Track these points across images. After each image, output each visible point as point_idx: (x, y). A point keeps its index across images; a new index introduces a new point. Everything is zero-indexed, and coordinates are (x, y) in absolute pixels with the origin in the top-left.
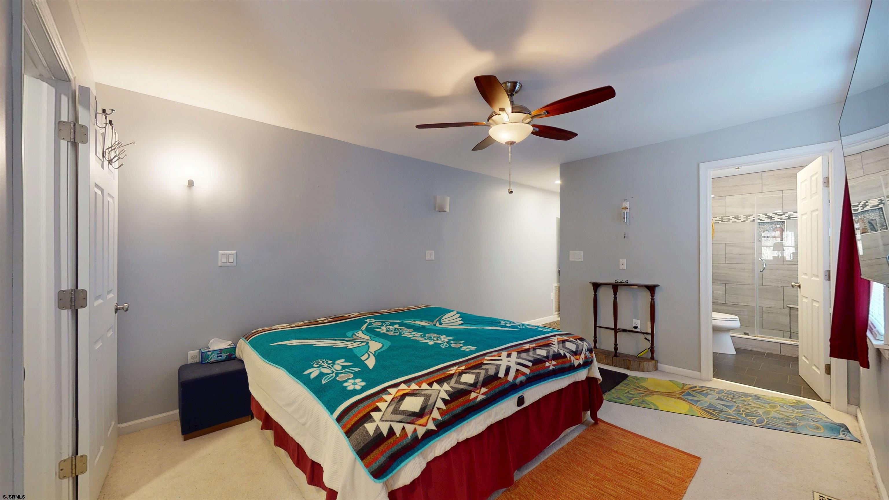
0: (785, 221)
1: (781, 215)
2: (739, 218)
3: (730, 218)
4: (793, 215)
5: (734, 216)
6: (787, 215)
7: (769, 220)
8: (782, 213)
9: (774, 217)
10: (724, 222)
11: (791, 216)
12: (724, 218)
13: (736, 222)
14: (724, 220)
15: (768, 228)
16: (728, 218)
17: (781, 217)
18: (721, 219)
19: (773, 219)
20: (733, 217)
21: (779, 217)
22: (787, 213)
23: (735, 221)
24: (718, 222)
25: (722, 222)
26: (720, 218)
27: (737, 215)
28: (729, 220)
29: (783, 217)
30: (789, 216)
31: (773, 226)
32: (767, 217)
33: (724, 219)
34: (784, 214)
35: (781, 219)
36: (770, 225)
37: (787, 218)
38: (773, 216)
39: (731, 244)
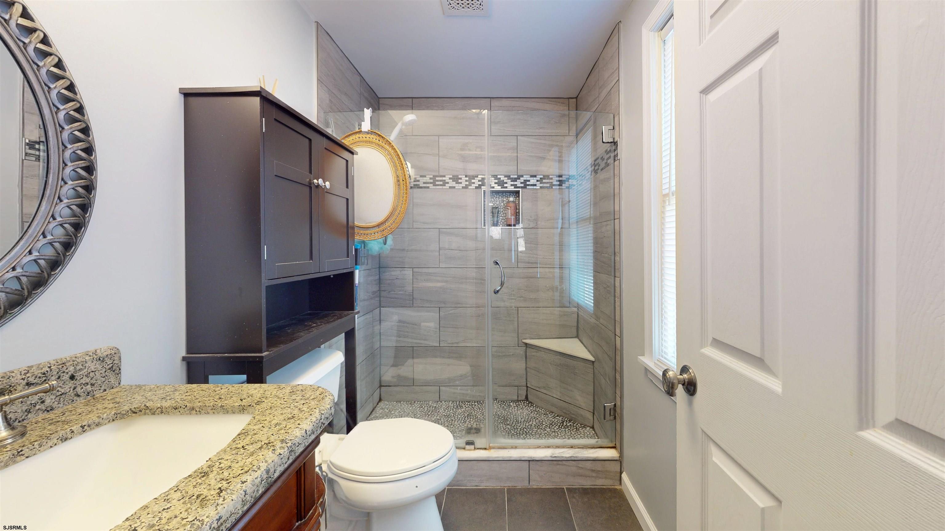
0: (520, 189)
1: (515, 180)
2: (460, 181)
3: (447, 179)
4: (529, 181)
5: (451, 177)
6: (522, 180)
7: (500, 187)
8: (516, 176)
9: (506, 183)
10: (437, 187)
11: (528, 183)
12: (437, 179)
13: (454, 187)
14: (437, 183)
15: (498, 203)
16: (444, 178)
17: (515, 183)
18: (432, 181)
19: (505, 185)
20: (450, 179)
21: (512, 183)
22: (522, 176)
23: (454, 185)
24: (428, 185)
25: (435, 187)
26: (431, 179)
27: (455, 174)
28: (445, 183)
29: (518, 183)
30: (526, 181)
31: (505, 199)
32: (496, 181)
33: (438, 181)
34: (519, 179)
35: (516, 186)
36: (500, 197)
37: (522, 185)
38: (506, 180)
39: (448, 230)
